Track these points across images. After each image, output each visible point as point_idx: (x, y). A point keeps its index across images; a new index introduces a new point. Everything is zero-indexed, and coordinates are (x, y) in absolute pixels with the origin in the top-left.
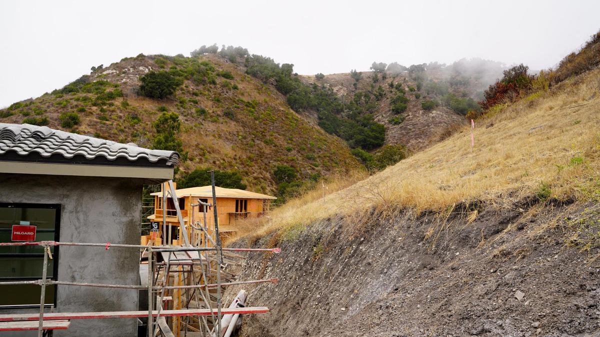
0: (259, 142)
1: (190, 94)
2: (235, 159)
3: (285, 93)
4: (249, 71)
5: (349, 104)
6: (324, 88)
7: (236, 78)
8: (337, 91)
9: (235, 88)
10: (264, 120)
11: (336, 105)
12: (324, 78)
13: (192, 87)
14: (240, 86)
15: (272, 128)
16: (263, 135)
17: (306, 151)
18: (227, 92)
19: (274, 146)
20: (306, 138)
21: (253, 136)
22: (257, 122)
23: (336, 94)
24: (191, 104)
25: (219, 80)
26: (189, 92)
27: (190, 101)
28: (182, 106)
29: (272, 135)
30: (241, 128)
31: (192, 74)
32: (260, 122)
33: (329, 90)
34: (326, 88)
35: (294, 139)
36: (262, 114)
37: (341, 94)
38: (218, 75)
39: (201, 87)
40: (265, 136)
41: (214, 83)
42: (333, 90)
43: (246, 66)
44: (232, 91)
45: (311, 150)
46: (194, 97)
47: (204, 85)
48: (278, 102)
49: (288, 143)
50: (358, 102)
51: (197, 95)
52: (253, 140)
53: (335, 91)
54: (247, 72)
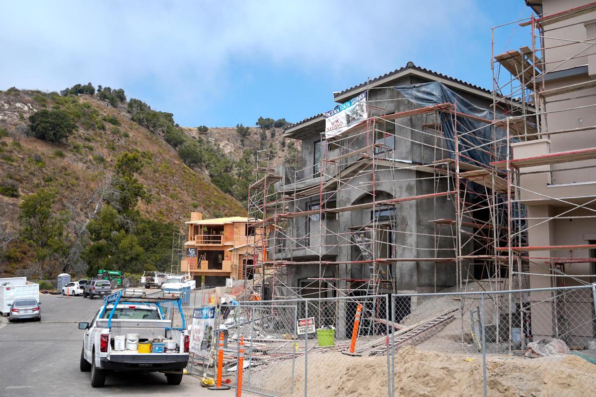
0: (165, 196)
1: (82, 139)
2: (148, 213)
3: (175, 146)
4: (135, 118)
5: (238, 161)
6: (208, 142)
7: (123, 125)
8: (223, 146)
9: (127, 136)
10: (163, 173)
11: (225, 163)
12: (207, 132)
13: (83, 131)
14: (131, 135)
15: (173, 182)
16: (166, 190)
17: (212, 208)
18: (119, 140)
19: (180, 201)
20: (208, 195)
21: (158, 190)
22: (157, 175)
23: (223, 150)
24: (86, 150)
25: (108, 126)
26: (80, 136)
27: (84, 147)
28: (77, 152)
29: (175, 190)
30: (143, 180)
31: (79, 117)
32: (160, 175)
33: (215, 145)
34: (210, 142)
35: (198, 195)
36: (160, 166)
37: (229, 151)
38: (105, 120)
39: (91, 132)
40: (169, 190)
41: (103, 128)
42: (219, 145)
43: (129, 112)
44: (124, 139)
45: (216, 208)
46: (88, 142)
47: (94, 130)
48: (171, 153)
49: (193, 199)
50: (248, 160)
51: (89, 140)
52: (158, 194)
53: (221, 146)
54: (133, 119)
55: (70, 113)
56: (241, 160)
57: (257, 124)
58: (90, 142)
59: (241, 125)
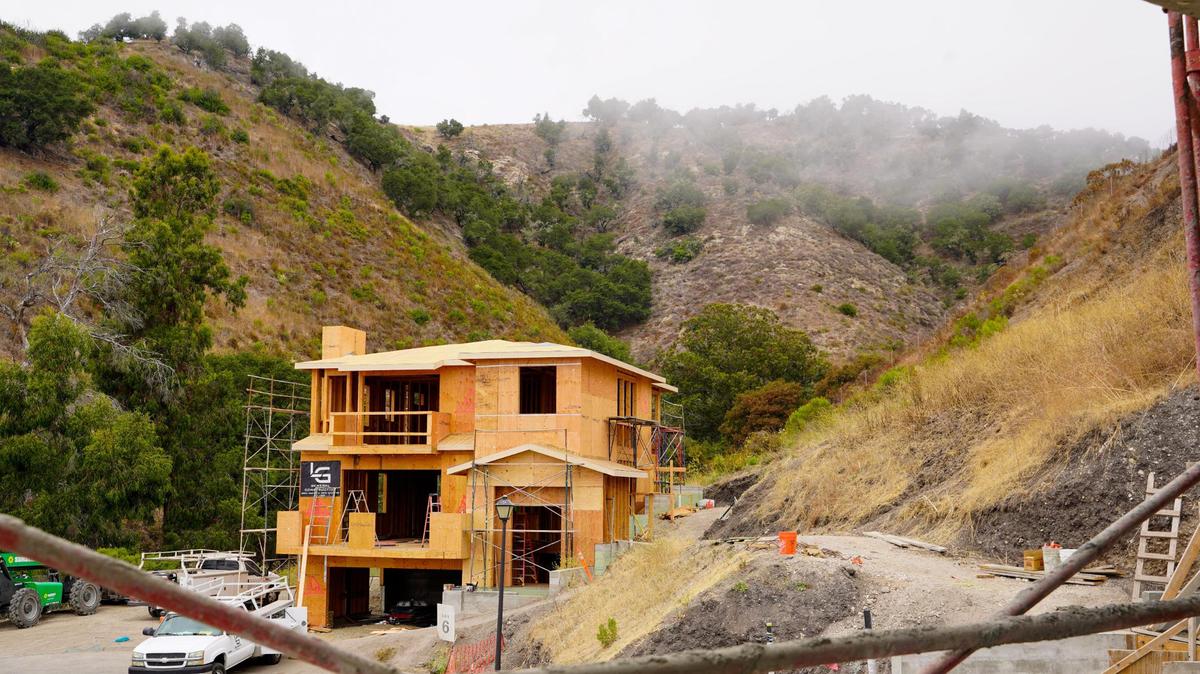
0: (336, 294)
1: (114, 144)
2: (283, 338)
3: (375, 166)
4: (268, 96)
5: (539, 204)
6: (464, 160)
7: (235, 113)
8: (501, 169)
9: (241, 138)
10: (336, 234)
11: (505, 209)
12: (462, 135)
13: (118, 126)
14: (254, 136)
15: (362, 257)
16: (342, 276)
17: (467, 323)
18: (219, 149)
19: (379, 308)
20: (457, 289)
21: (318, 276)
22: (320, 238)
23: (500, 179)
24: (124, 175)
25: (193, 114)
26: (109, 138)
27: (118, 165)
28: (96, 178)
29: (367, 277)
30: (279, 251)
31: (111, 89)
32: (326, 238)
33: (481, 165)
34: (469, 160)
35: (428, 291)
36: (328, 216)
37: (516, 179)
38: (185, 99)
39: (142, 128)
40: (349, 276)
41: (178, 118)
42: (491, 166)
43: (254, 82)
44: (234, 146)
45: (478, 322)
46: (129, 154)
47: (150, 123)
48: (360, 184)
49: (415, 301)
50: (564, 203)
51: (134, 149)
52: (319, 287)
53: (496, 170)
54: (262, 99)
55: (89, 81)
56: (546, 203)
57: (586, 113)
58: (136, 152)
59: (546, 117)
